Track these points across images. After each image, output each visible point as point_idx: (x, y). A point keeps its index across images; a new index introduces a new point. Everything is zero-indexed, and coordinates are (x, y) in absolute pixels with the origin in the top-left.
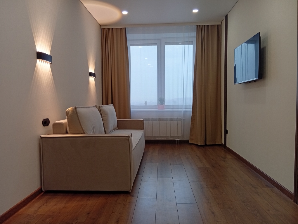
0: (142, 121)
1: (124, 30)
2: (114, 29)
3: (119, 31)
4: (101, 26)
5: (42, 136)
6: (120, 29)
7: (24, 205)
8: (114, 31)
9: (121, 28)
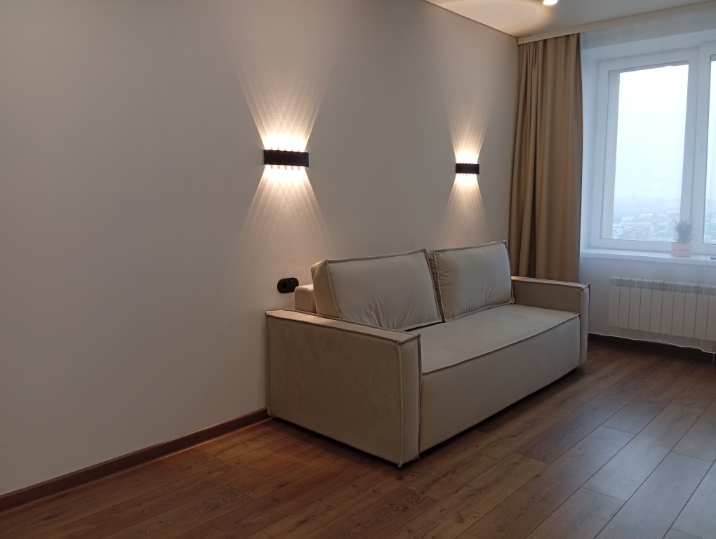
0: (578, 290)
1: (573, 41)
2: (548, 42)
3: (562, 43)
4: (517, 38)
5: (269, 313)
6: (563, 40)
7: (215, 435)
8: (550, 46)
9: (568, 36)
